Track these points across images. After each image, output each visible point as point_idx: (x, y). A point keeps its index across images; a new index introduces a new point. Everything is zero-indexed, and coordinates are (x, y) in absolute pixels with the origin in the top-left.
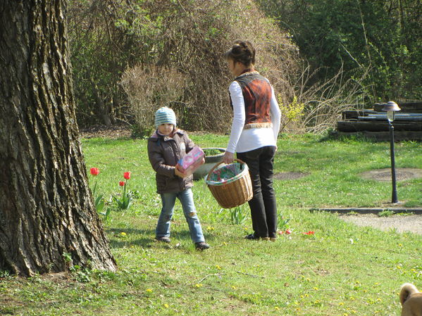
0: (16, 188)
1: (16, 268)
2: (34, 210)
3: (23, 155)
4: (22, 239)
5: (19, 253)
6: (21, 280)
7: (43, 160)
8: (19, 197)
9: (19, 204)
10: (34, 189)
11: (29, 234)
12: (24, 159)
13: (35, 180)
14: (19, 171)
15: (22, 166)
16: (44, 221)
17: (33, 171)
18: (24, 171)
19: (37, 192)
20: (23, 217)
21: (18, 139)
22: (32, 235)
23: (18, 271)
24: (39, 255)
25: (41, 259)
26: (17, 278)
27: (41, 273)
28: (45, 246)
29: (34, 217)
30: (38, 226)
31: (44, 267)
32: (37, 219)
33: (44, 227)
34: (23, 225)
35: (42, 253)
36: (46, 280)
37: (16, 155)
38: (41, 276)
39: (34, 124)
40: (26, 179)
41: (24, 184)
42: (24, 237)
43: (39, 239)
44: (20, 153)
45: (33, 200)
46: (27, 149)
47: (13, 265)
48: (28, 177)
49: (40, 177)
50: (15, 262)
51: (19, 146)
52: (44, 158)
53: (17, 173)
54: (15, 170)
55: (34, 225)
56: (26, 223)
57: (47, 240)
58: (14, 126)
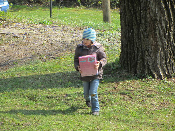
0: (158, 35)
1: (156, 75)
2: (166, 46)
3: (162, 19)
4: (159, 61)
5: (157, 67)
6: (158, 81)
7: (172, 22)
8: (159, 40)
9: (159, 43)
10: (167, 36)
11: (163, 58)
12: (163, 21)
13: (167, 31)
14: (160, 27)
15: (161, 24)
16: (171, 52)
17: (166, 27)
18: (162, 27)
19: (168, 37)
20: (161, 49)
21: (160, 10)
22: (164, 59)
23: (156, 76)
24: (167, 69)
25: (168, 71)
26: (156, 80)
27: (167, 78)
28: (170, 65)
29: (166, 50)
30: (168, 54)
31: (170, 75)
32: (167, 51)
33: (170, 55)
34: (160, 53)
35: (169, 68)
36: (170, 82)
37: (158, 19)
38: (168, 80)
39: (168, 4)
40: (163, 31)
41: (162, 33)
42: (160, 60)
43: (168, 61)
44: (160, 18)
45: (166, 41)
46: (164, 15)
47: (154, 73)
48: (164, 30)
49: (170, 30)
50: (155, 72)
51: (160, 15)
52: (173, 21)
53: (159, 28)
54: (158, 26)
55: (166, 54)
56: (162, 53)
57: (172, 62)
58: (158, 4)
